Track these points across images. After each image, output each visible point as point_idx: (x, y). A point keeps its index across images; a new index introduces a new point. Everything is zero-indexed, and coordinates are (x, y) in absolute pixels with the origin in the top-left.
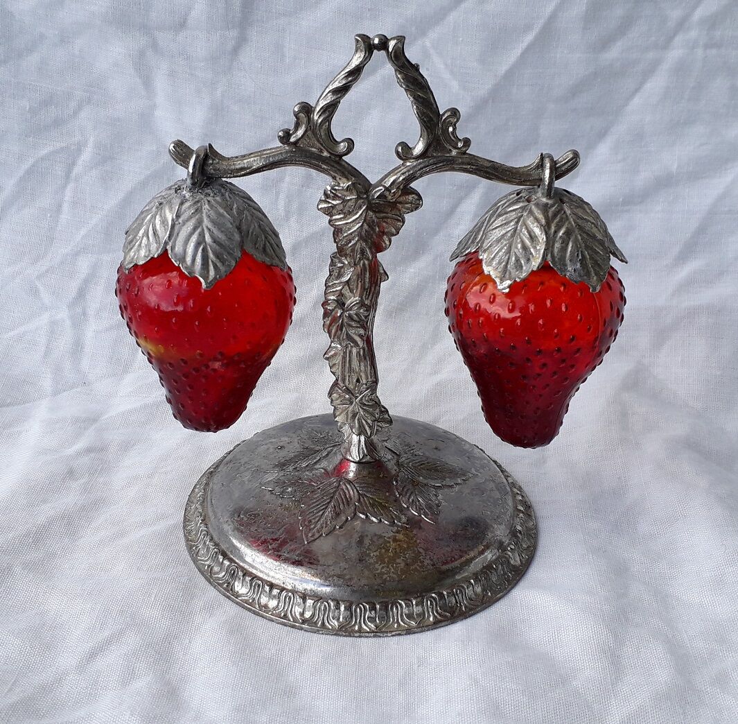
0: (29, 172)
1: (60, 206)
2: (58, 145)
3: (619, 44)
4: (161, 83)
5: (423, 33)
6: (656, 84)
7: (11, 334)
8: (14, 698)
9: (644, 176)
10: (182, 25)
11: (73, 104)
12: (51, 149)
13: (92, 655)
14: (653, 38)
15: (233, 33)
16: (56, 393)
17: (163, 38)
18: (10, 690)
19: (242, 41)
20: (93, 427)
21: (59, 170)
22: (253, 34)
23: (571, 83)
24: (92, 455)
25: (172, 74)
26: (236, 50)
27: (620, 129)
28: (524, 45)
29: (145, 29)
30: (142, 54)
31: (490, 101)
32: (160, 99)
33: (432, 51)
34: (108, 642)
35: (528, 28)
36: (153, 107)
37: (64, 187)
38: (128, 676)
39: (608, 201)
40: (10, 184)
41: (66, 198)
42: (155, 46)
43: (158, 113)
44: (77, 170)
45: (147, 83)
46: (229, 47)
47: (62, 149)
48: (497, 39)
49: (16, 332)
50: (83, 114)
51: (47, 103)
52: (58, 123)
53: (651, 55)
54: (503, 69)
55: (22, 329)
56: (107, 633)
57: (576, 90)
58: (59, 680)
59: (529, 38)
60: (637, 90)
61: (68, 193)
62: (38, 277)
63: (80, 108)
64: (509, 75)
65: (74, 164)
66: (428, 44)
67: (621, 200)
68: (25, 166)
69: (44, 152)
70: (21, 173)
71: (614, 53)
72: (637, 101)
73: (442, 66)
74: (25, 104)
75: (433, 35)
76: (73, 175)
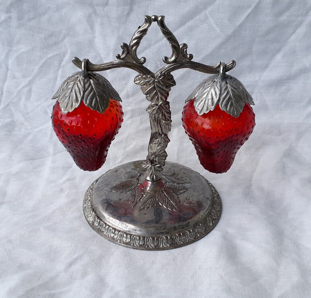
0: (44, 64)
1: (56, 78)
2: (56, 53)
3: (286, 13)
4: (97, 28)
5: (205, 8)
6: (302, 30)
7: (37, 129)
8: (40, 283)
9: (295, 68)
10: (107, 4)
11: (62, 36)
12: (53, 54)
13: (70, 265)
14: (301, 12)
15: (127, 8)
16: (55, 154)
17: (99, 9)
18: (39, 279)
19: (131, 10)
20: (70, 170)
21: (56, 63)
22: (135, 7)
23: (266, 29)
24: (70, 182)
25: (102, 24)
26: (128, 14)
27: (286, 49)
28: (247, 13)
29: (91, 5)
30: (90, 16)
31: (233, 36)
32: (97, 34)
33: (209, 16)
34: (76, 259)
35: (249, 7)
36: (94, 37)
37: (58, 70)
38: (85, 274)
39: (280, 78)
40: (36, 68)
41: (59, 75)
42: (95, 12)
43: (96, 40)
44: (63, 63)
45: (92, 27)
46: (125, 13)
47: (57, 54)
48: (236, 11)
49: (38, 129)
50: (66, 40)
51: (51, 35)
52: (56, 44)
53: (300, 18)
54: (238, 23)
55: (41, 128)
56: (76, 256)
57: (268, 33)
58: (57, 276)
59: (249, 11)
60: (294, 33)
61: (60, 72)
62: (48, 107)
63: (64, 38)
64: (241, 26)
65: (62, 60)
66: (207, 13)
67: (285, 78)
68: (43, 61)
69: (50, 56)
70: (41, 64)
71: (284, 18)
72: (293, 37)
73: (213, 22)
74: (42, 36)
75: (209, 9)
76: (62, 65)
